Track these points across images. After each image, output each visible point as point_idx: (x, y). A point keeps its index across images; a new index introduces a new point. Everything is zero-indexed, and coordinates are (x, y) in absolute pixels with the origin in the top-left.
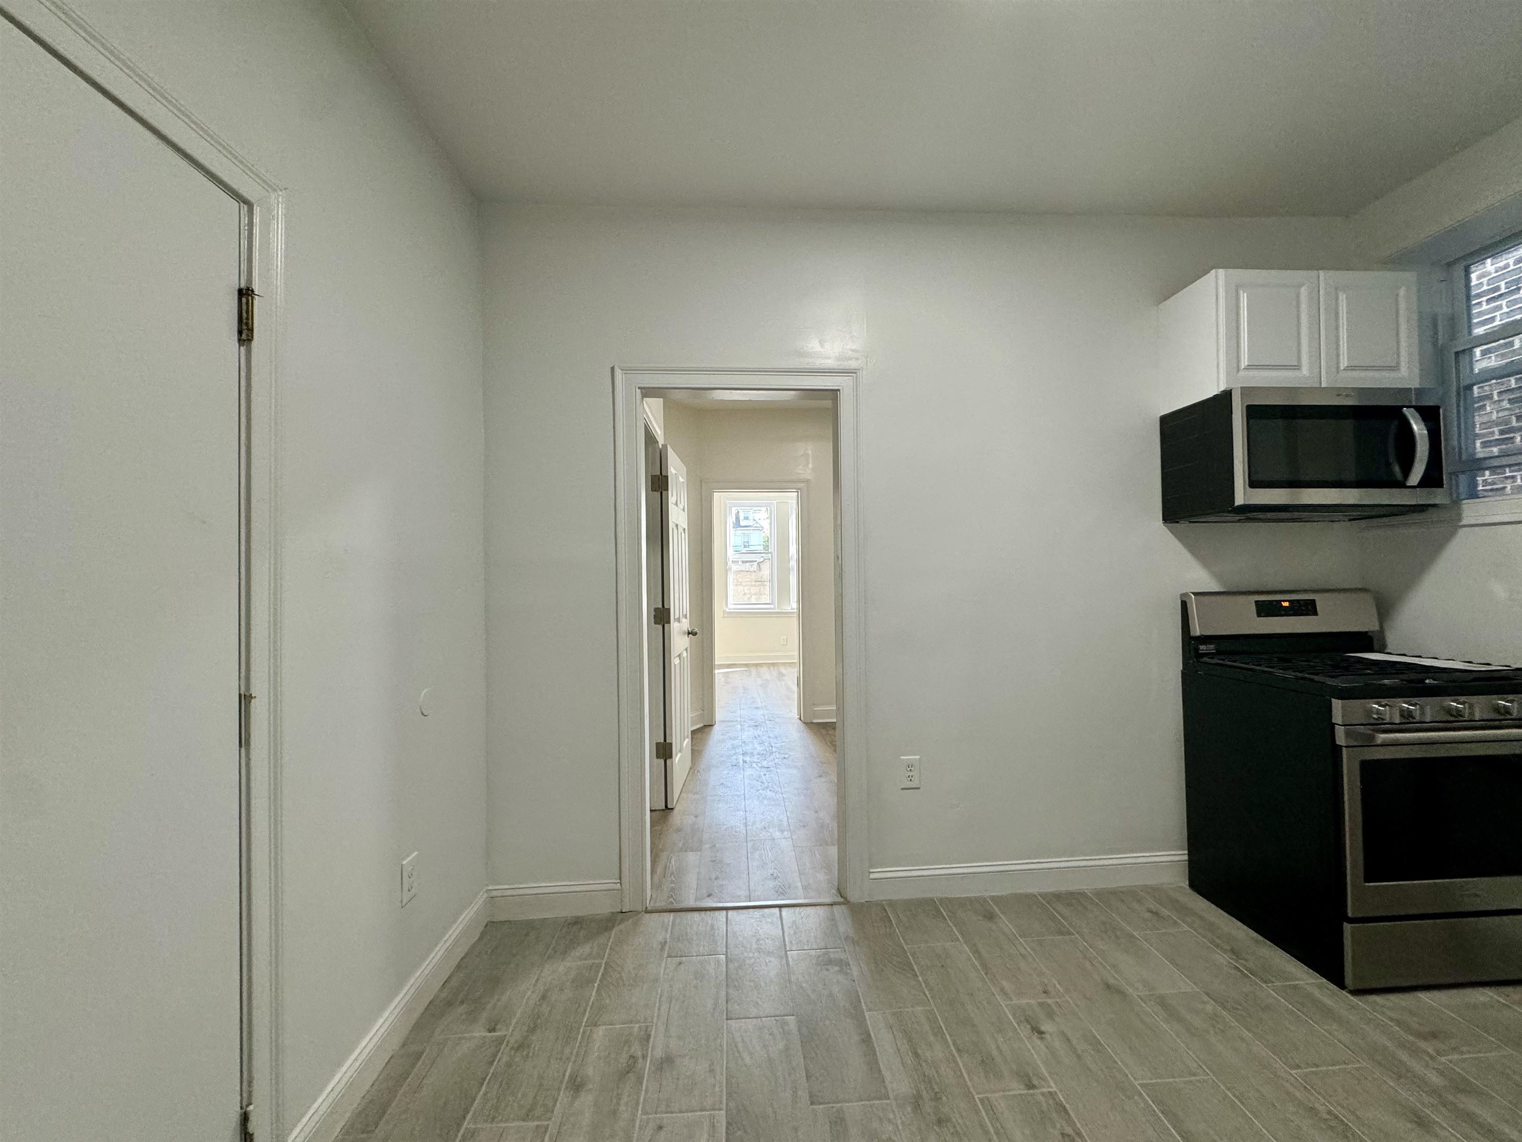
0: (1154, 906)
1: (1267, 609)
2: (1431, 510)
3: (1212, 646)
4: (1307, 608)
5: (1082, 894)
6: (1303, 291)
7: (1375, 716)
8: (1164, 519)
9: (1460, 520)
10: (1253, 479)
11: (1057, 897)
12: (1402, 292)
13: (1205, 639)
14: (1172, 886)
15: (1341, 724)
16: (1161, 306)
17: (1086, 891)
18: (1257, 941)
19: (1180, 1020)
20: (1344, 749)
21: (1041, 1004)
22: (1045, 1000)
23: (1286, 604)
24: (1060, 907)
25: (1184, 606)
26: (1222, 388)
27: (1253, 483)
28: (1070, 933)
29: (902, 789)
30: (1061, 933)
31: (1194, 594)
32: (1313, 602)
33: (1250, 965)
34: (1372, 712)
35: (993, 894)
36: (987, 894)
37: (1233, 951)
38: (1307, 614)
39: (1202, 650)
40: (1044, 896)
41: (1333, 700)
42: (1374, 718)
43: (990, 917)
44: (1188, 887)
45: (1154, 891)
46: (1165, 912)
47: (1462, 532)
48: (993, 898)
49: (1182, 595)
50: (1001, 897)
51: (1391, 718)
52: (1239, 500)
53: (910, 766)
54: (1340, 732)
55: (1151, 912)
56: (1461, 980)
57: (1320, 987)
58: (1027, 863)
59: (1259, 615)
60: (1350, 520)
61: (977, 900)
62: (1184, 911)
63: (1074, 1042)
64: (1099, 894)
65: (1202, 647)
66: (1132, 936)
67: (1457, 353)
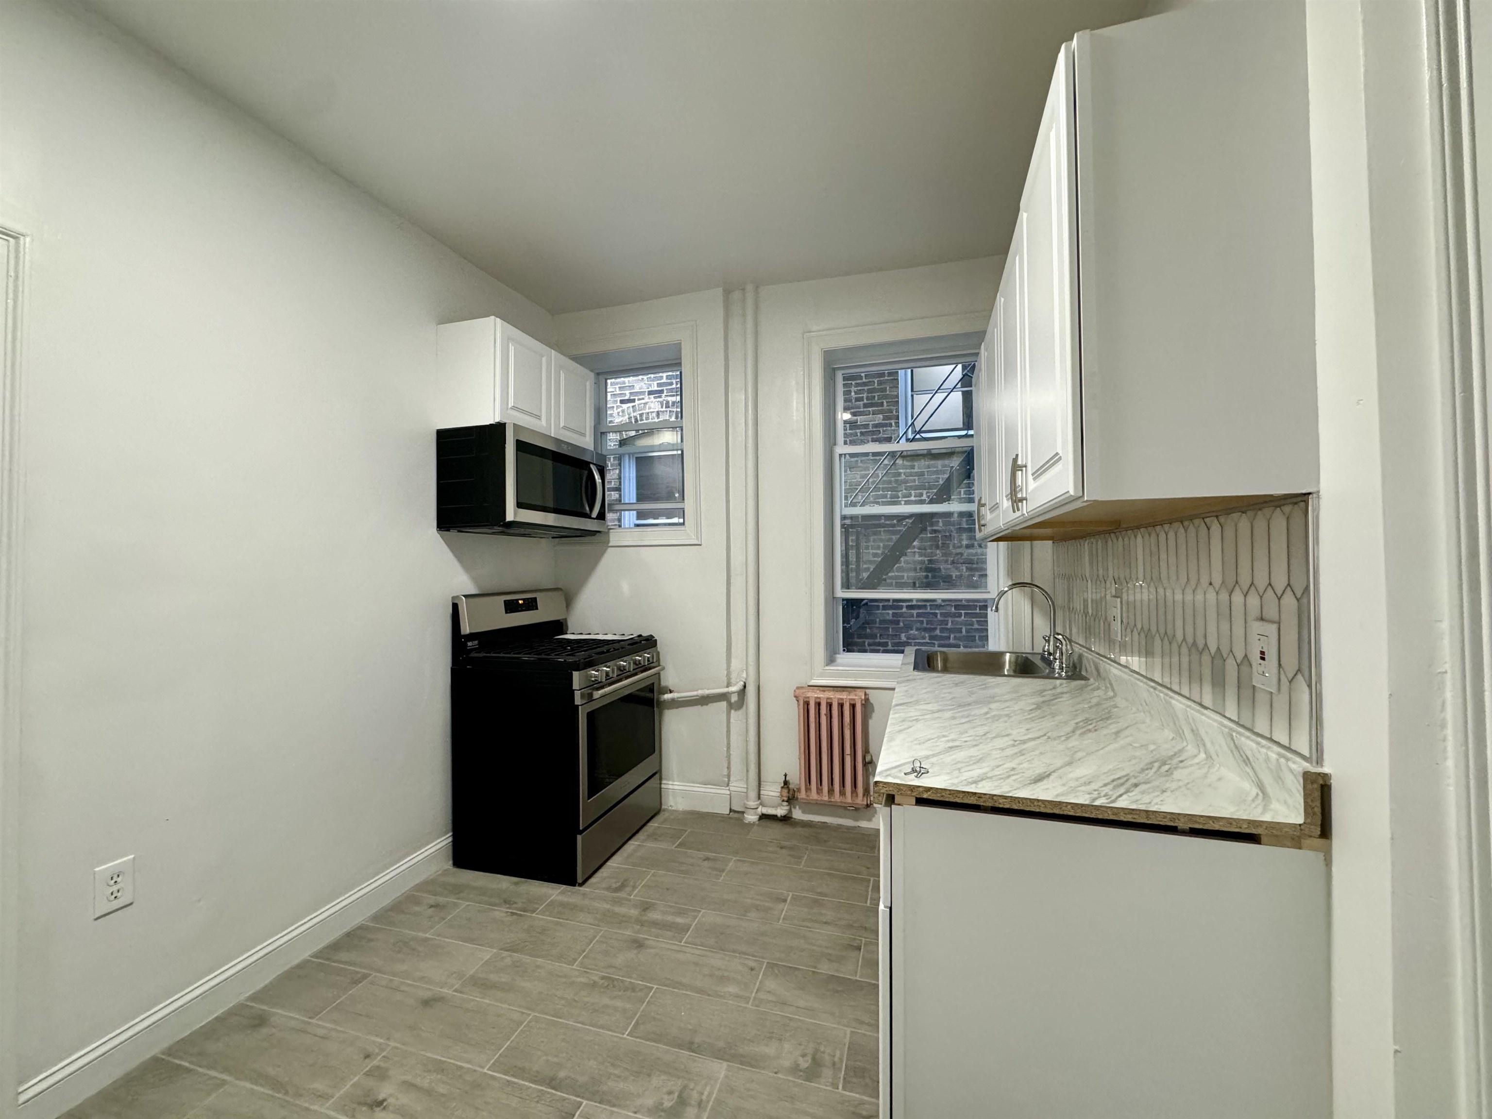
0: (432, 900)
1: (511, 607)
2: (598, 534)
3: (476, 642)
4: (531, 605)
5: (361, 928)
6: (544, 359)
7: (593, 679)
8: (438, 527)
9: (608, 542)
10: (519, 501)
11: (335, 947)
12: (588, 383)
13: (472, 636)
14: (440, 872)
15: (578, 689)
16: (438, 326)
17: (363, 922)
18: (516, 884)
19: (494, 986)
20: (580, 707)
21: (368, 1074)
22: (372, 1064)
23: (521, 602)
24: (343, 956)
25: (455, 607)
26: (497, 420)
27: (520, 505)
28: (365, 976)
29: (96, 919)
30: (356, 982)
31: (465, 596)
32: (534, 600)
33: (520, 905)
34: (591, 677)
35: (247, 995)
36: (242, 998)
37: (505, 902)
38: (533, 610)
39: (470, 646)
40: (316, 955)
41: (573, 672)
42: (593, 681)
43: (260, 1021)
44: (452, 868)
45: (427, 886)
46: (441, 900)
47: (610, 550)
48: (254, 998)
49: (453, 598)
50: (265, 989)
51: (601, 679)
52: (510, 517)
53: (116, 876)
54: (577, 694)
55: (432, 906)
56: (623, 841)
57: (562, 893)
58: (296, 928)
59: (506, 613)
60: (553, 538)
61: (232, 1013)
62: (457, 890)
63: (418, 1081)
64: (376, 918)
65: (470, 644)
66: (426, 940)
67: (601, 433)
